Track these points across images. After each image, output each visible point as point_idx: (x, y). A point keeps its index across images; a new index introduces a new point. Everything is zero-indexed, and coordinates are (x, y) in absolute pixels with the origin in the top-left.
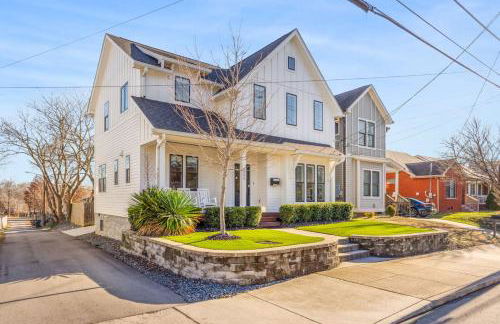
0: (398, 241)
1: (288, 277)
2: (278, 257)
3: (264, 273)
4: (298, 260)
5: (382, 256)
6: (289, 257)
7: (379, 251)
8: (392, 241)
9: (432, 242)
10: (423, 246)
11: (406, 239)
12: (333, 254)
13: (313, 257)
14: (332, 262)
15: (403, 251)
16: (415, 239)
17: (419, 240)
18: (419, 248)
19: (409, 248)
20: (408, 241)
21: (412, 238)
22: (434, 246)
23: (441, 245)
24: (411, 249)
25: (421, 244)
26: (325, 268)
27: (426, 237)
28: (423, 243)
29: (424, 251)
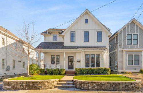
0: (87, 83)
1: (19, 90)
2: (15, 83)
3: (10, 87)
4: (24, 85)
5: (78, 88)
6: (20, 83)
7: (78, 86)
8: (83, 83)
9: (116, 86)
10: (107, 87)
11: (92, 83)
12: (43, 84)
13: (31, 84)
14: (41, 87)
15: (90, 88)
16: (100, 83)
17: (103, 84)
18: (103, 88)
19: (95, 87)
20: (93, 84)
21: (98, 83)
22: (119, 88)
23: (126, 88)
24: (96, 87)
25: (105, 86)
26: (38, 89)
27: (110, 83)
28: (107, 86)
29: (108, 90)
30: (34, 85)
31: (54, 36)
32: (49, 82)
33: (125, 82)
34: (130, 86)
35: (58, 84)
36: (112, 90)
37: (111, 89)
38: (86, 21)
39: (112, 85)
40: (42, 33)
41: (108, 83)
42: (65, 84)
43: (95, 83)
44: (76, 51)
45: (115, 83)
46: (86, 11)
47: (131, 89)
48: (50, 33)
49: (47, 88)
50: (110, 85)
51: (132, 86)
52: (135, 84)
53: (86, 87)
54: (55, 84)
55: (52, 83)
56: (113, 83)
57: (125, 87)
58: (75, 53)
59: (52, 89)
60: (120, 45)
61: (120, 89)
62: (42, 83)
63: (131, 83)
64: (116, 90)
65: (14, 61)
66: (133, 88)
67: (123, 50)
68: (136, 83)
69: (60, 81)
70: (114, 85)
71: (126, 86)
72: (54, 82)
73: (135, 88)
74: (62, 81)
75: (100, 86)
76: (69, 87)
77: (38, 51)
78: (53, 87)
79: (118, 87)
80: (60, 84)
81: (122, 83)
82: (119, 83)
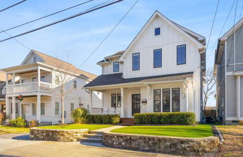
2: (37, 132)
3: (33, 136)
4: (44, 134)
6: (41, 132)
9: (155, 144)
10: (139, 145)
11: (118, 136)
12: (62, 135)
13: (51, 134)
14: (60, 138)
15: (114, 143)
16: (129, 138)
17: (134, 139)
18: (133, 146)
19: (121, 143)
20: (119, 138)
21: (126, 136)
22: (159, 148)
23: (173, 149)
24: (123, 144)
25: (137, 143)
26: (56, 140)
27: (145, 138)
28: (140, 143)
29: (141, 149)
30: (53, 135)
31: (115, 63)
32: (69, 132)
33: (170, 138)
34: (179, 147)
35: (84, 136)
36: (147, 151)
37: (146, 149)
38: (157, 32)
39: (148, 142)
40: (100, 62)
41: (141, 138)
42: (97, 137)
43: (122, 137)
44: (141, 86)
45: (153, 139)
46: (155, 15)
47: (181, 152)
48: (109, 61)
49: (67, 140)
50: (145, 142)
51: (183, 145)
52: (191, 143)
53: (111, 142)
54: (79, 136)
55: (75, 134)
56: (150, 139)
57: (170, 147)
58: (139, 89)
59: (72, 142)
60: (227, 66)
61: (162, 150)
62: (61, 133)
63: (182, 141)
64: (154, 151)
65: (72, 105)
66: (185, 149)
67: (236, 74)
68: (191, 141)
69: (89, 132)
70: (150, 142)
71: (172, 146)
72: (77, 133)
73: (191, 151)
74: (92, 132)
75: (129, 142)
76: (94, 142)
77: (87, 90)
78: (75, 140)
79: (157, 146)
80: (87, 136)
81: (165, 140)
82: (159, 140)
